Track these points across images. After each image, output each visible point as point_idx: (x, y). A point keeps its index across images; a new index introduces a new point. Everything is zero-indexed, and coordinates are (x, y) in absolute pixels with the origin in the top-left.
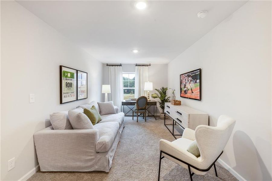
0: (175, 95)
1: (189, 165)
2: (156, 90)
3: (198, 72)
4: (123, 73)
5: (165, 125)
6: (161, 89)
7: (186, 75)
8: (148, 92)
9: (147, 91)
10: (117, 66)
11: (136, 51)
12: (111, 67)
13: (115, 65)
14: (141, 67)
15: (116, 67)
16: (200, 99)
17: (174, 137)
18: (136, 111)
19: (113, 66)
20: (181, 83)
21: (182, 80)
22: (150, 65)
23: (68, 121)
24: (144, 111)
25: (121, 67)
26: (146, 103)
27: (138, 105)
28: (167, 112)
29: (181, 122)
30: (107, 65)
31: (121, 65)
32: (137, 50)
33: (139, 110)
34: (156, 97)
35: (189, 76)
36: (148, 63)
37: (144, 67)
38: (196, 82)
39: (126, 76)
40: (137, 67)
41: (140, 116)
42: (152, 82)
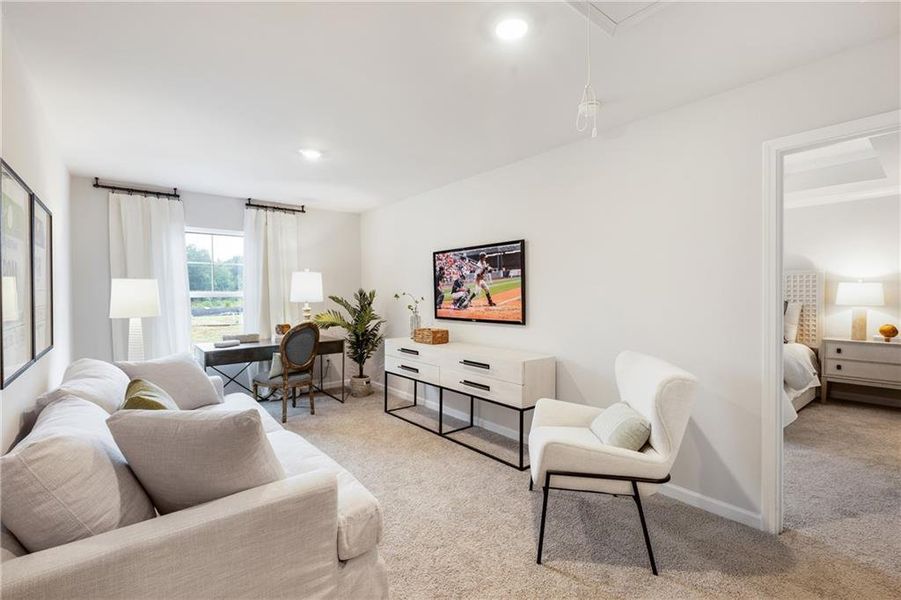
0: (419, 314)
1: (634, 480)
2: (333, 298)
3: (515, 248)
4: (187, 229)
5: (386, 411)
6: (356, 295)
7: (465, 254)
8: (307, 307)
9: (301, 305)
10: (158, 194)
11: (311, 155)
12: (124, 197)
13: (146, 193)
14: (269, 213)
15: (152, 199)
16: (524, 323)
17: (449, 439)
18: (280, 380)
19: (130, 191)
20: (438, 278)
21: (441, 269)
22: (303, 211)
23: (130, 473)
24: (307, 375)
25: (174, 202)
26: (315, 347)
27: (286, 360)
28: (403, 367)
29: (487, 388)
30: (96, 185)
31: (174, 195)
32: (322, 152)
33: (290, 374)
34: (333, 325)
35: (476, 258)
36: (296, 203)
37: (282, 214)
38: (506, 275)
39: (199, 241)
40: (253, 211)
41: (272, 398)
42: (318, 271)
